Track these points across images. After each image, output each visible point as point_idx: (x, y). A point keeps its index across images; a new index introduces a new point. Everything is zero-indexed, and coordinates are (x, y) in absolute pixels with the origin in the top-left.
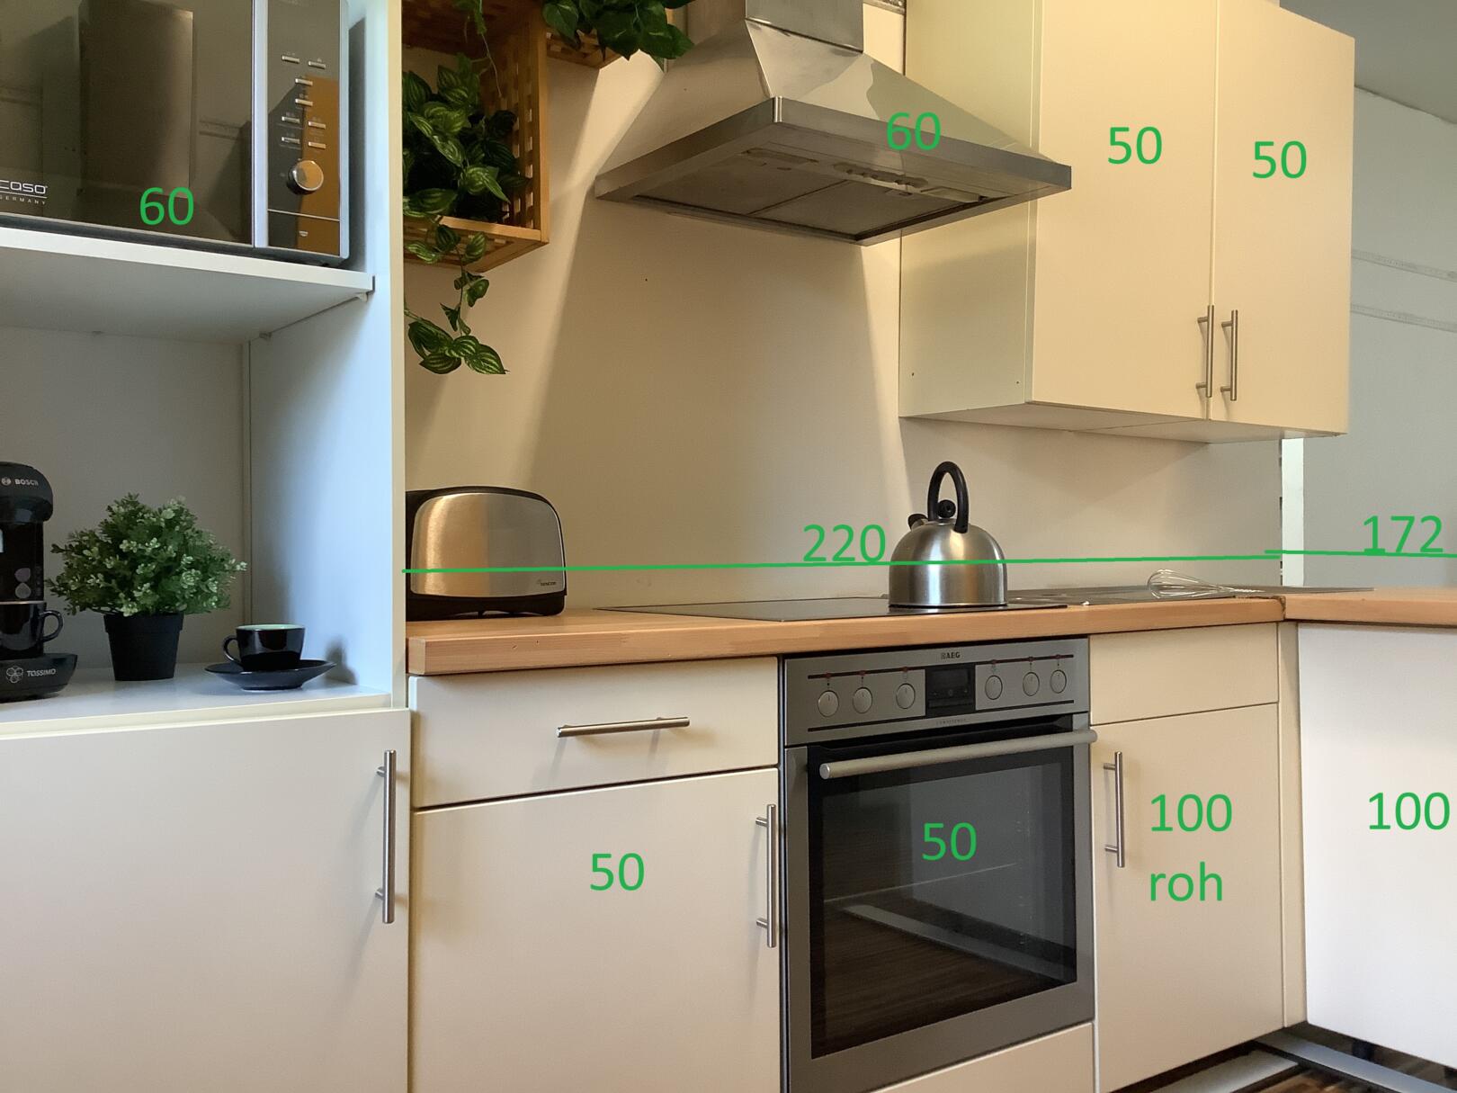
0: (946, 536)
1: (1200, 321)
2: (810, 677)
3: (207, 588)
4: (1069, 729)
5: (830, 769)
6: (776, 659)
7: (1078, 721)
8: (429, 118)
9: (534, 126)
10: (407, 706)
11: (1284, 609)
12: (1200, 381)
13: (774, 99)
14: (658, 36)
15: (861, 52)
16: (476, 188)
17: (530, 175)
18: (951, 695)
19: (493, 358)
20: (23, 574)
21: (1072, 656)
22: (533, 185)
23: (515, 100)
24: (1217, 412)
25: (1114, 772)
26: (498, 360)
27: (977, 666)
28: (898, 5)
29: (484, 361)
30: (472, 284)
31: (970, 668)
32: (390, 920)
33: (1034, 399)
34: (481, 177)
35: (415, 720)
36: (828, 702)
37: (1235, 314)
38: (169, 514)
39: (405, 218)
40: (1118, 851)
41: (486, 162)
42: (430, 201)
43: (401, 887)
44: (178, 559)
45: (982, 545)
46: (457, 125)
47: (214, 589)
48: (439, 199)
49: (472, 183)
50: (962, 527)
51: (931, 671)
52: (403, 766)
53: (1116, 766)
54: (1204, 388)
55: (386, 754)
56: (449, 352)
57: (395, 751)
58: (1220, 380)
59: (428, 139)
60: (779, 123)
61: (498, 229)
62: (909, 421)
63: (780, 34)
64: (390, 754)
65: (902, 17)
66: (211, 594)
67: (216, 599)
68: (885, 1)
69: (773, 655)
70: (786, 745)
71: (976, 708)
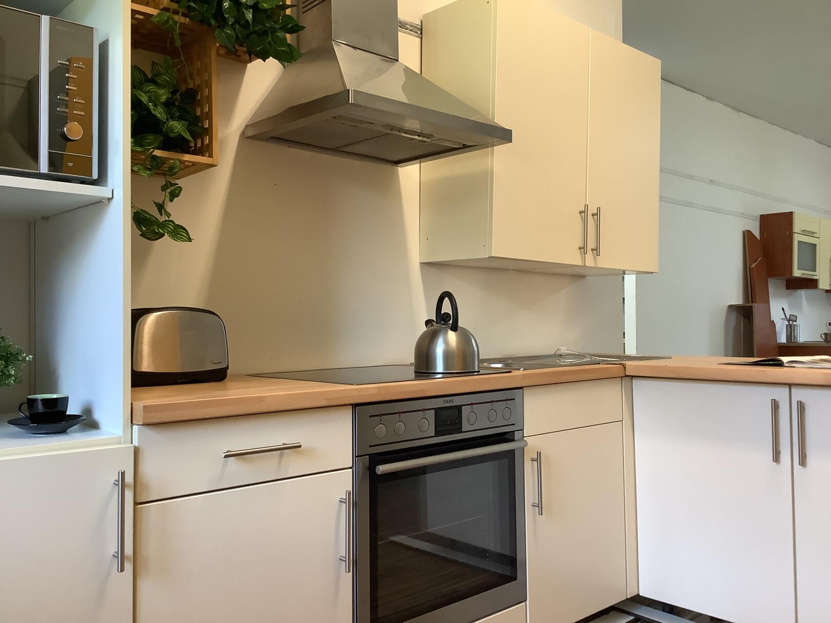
0: (446, 333)
1: (581, 213)
2: (370, 416)
3: (8, 371)
4: (513, 440)
5: (382, 469)
6: (351, 407)
7: (517, 435)
8: (145, 93)
9: (209, 99)
10: (132, 443)
11: (625, 370)
12: (581, 245)
13: (349, 90)
14: (282, 50)
15: (398, 61)
16: (175, 133)
17: (206, 125)
18: (448, 423)
19: (184, 233)
21: (514, 399)
22: (209, 132)
23: (198, 82)
24: (590, 262)
25: (536, 462)
26: (188, 234)
27: (463, 407)
29: (179, 234)
30: (172, 188)
31: (459, 408)
32: (122, 570)
33: (493, 255)
34: (178, 127)
35: (136, 451)
36: (381, 430)
37: (599, 209)
39: (132, 151)
40: (539, 506)
41: (180, 118)
42: (147, 141)
43: (129, 550)
45: (466, 338)
46: (163, 97)
47: (13, 373)
48: (151, 140)
49: (172, 130)
50: (455, 328)
51: (437, 411)
52: (129, 479)
53: (538, 459)
54: (583, 249)
55: (119, 473)
56: (158, 230)
57: (124, 471)
58: (591, 244)
59: (146, 105)
60: (351, 103)
61: (187, 157)
62: (425, 265)
63: (351, 48)
64: (122, 472)
65: (420, 40)
66: (10, 376)
67: (13, 378)
68: (411, 30)
69: (349, 405)
70: (357, 456)
71: (463, 430)
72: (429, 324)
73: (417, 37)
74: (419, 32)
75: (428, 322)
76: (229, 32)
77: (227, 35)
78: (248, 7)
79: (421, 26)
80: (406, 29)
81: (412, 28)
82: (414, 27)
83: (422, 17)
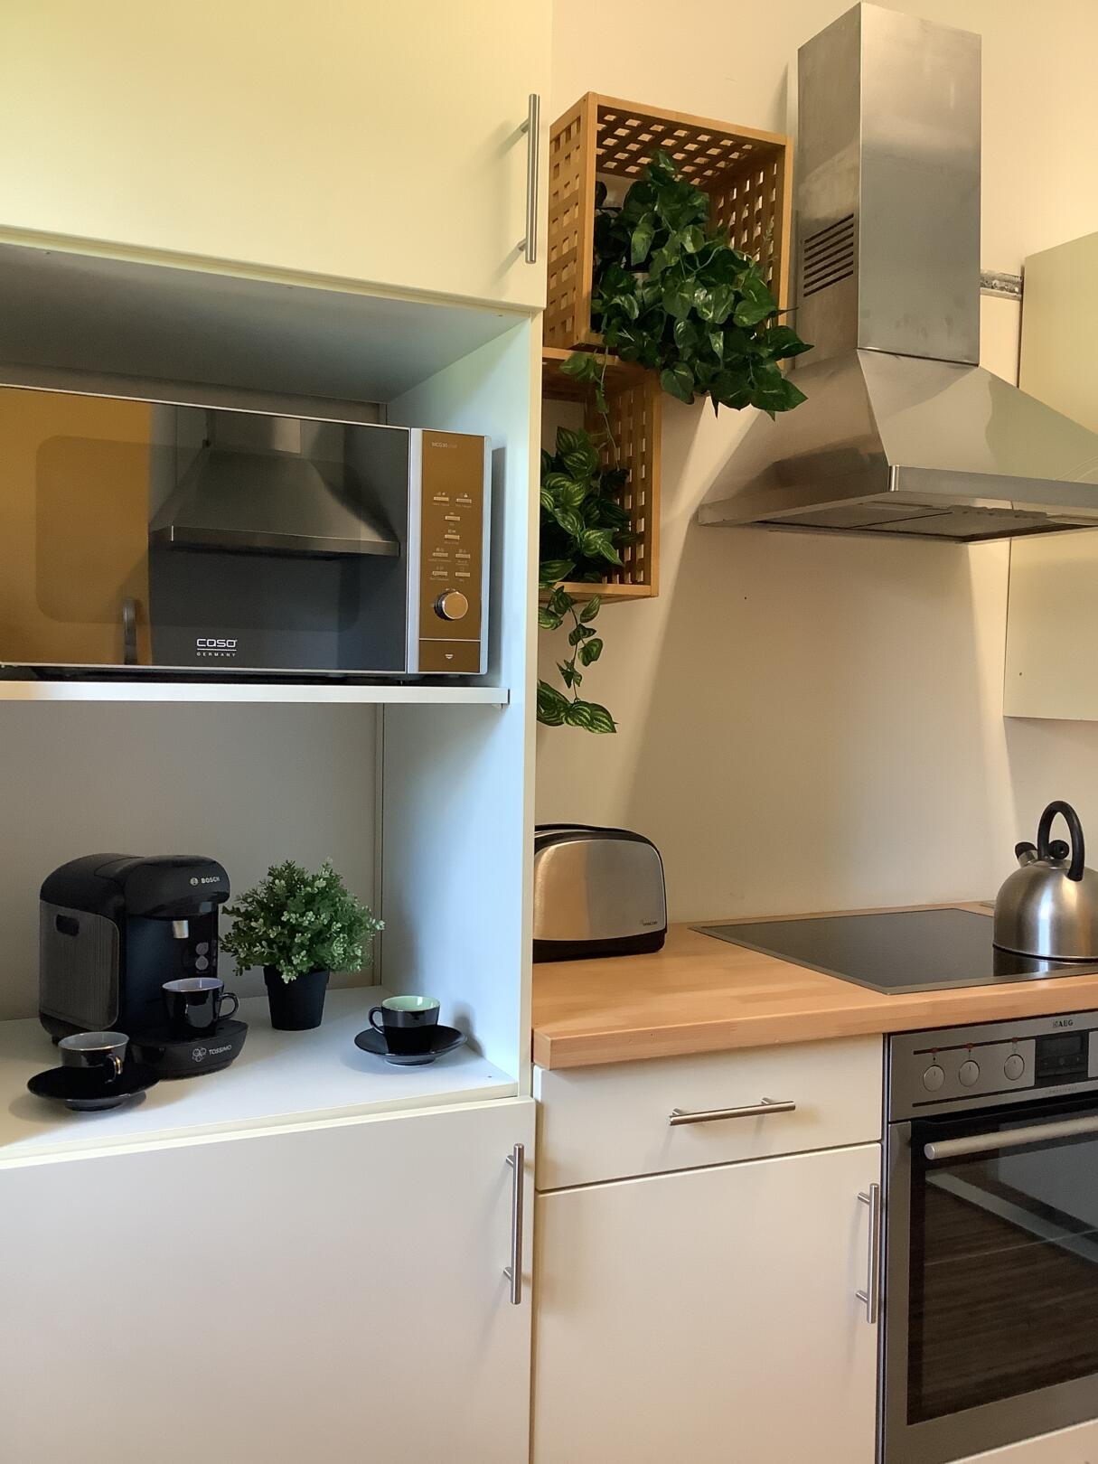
0: (1060, 879)
2: (916, 1053)
3: (353, 952)
5: (935, 1150)
6: (882, 1036)
8: (550, 488)
9: (647, 484)
10: (532, 1096)
13: (891, 467)
14: (772, 394)
15: (977, 365)
16: (592, 550)
17: (642, 528)
18: (1062, 1064)
19: (604, 717)
20: (202, 948)
22: (645, 538)
23: (628, 454)
26: (609, 718)
27: (1090, 1034)
29: (597, 720)
30: (586, 640)
31: (1083, 1036)
32: (518, 1301)
34: (596, 539)
35: (539, 1107)
36: (934, 1077)
38: (321, 883)
41: (600, 523)
42: (551, 570)
43: (527, 1268)
44: (329, 925)
46: (578, 498)
47: (359, 953)
48: (559, 569)
49: (588, 544)
50: (1076, 873)
51: (1040, 1040)
52: (529, 1155)
55: (515, 1147)
56: (566, 718)
57: (523, 1147)
60: (895, 492)
61: (610, 589)
62: (1013, 721)
63: (893, 358)
64: (519, 1149)
65: (1019, 303)
66: (357, 957)
67: (359, 961)
68: (1002, 289)
69: (879, 1034)
70: (890, 1121)
71: (1090, 1075)
72: (1024, 854)
73: (1014, 298)
74: (1017, 290)
75: (1022, 849)
76: (684, 373)
77: (682, 379)
78: (715, 328)
79: (1022, 278)
80: (992, 288)
82: (1008, 281)
83: (1024, 260)
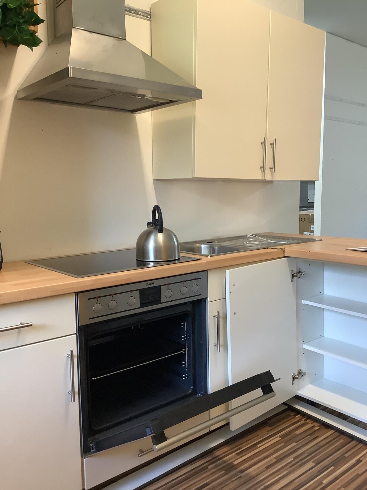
0: (156, 234)
1: (262, 143)
2: (89, 299)
6: (74, 294)
11: (284, 253)
12: (262, 166)
13: (69, 68)
14: (26, 38)
15: (125, 40)
18: (150, 298)
21: (201, 278)
24: (268, 177)
25: (216, 318)
27: (161, 287)
28: (148, 17)
33: (195, 177)
36: (97, 307)
37: (275, 140)
40: (218, 346)
50: (161, 231)
51: (141, 290)
53: (217, 316)
54: (263, 168)
58: (269, 164)
60: (71, 77)
63: (88, 33)
65: (150, 22)
68: (143, 16)
69: (73, 293)
70: (79, 326)
71: (162, 302)
72: (149, 225)
73: (148, 20)
74: (149, 17)
79: (151, 12)
80: (139, 15)
81: (144, 14)
82: (145, 13)
83: (151, 5)
